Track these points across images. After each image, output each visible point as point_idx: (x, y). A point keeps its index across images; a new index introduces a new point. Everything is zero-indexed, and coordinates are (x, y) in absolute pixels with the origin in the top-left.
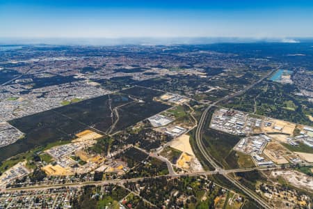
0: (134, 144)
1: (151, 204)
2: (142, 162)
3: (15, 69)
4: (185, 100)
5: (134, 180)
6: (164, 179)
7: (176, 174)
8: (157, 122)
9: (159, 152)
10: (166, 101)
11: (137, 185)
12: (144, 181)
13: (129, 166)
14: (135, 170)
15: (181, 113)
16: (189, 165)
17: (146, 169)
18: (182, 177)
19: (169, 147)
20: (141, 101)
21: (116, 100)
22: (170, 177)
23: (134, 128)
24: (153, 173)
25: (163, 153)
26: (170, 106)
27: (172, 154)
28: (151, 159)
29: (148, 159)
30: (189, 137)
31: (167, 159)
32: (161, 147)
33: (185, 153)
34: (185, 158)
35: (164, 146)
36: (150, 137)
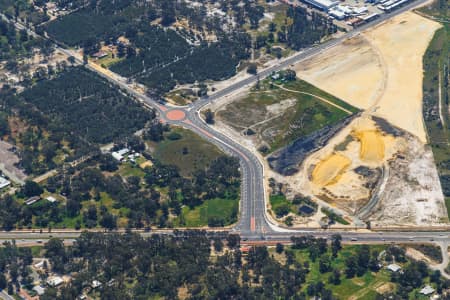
0: (91, 50)
2: (106, 149)
5: (28, 238)
6: (195, 245)
7: (276, 226)
9: (219, 104)
11: (38, 264)
12: (81, 249)
13: (27, 165)
14: (52, 184)
16: (372, 186)
17: (114, 190)
18: (300, 243)
19: (290, 77)
22: (234, 241)
24: (150, 210)
25: (235, 115)
27: (286, 118)
28: (162, 138)
29: (145, 138)
30: (432, 26)
31: (250, 145)
32: (242, 76)
33: (374, 118)
34: (364, 146)
35: (260, 70)
36: (197, 18)
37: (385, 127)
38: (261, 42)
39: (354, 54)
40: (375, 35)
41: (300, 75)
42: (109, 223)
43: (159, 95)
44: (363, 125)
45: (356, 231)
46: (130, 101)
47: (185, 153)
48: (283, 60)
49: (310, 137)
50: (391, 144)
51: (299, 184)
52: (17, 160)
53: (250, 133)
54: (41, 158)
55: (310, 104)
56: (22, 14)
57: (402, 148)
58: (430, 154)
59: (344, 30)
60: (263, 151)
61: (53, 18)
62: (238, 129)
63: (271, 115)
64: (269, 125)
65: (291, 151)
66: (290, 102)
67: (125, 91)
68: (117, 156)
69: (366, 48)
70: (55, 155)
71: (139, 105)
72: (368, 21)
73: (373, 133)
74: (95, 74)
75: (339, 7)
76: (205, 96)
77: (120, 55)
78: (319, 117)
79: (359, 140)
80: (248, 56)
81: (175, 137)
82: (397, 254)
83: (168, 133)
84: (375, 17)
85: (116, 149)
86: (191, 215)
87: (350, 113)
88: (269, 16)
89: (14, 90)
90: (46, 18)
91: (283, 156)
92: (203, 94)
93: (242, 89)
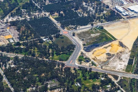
2: (43, 38)
7: (77, 64)
11: (10, 62)
16: (109, 58)
18: (80, 68)
22: (63, 65)
28: (59, 38)
29: (54, 37)
31: (81, 43)
32: (89, 26)
33: (119, 42)
35: (94, 25)
36: (85, 10)
37: (121, 44)
38: (99, 18)
39: (123, 25)
40: (131, 21)
41: (105, 28)
42: (33, 55)
43: (63, 27)
44: (115, 43)
45: (98, 68)
46: (55, 27)
47: (63, 42)
48: (102, 23)
49: (99, 44)
50: (120, 49)
52: (19, 37)
53: (83, 40)
54: (25, 37)
55: (104, 36)
56: (39, 2)
57: (123, 50)
58: (130, 53)
59: (124, 19)
60: (84, 45)
61: (47, 4)
62: (80, 38)
63: (91, 36)
64: (89, 39)
65: (91, 46)
66: (98, 34)
67: (55, 25)
68: (44, 40)
69: (127, 24)
70: (29, 37)
71: (57, 28)
72: (132, 17)
73: (117, 46)
74: (50, 19)
75: (126, 12)
76: (76, 29)
77: (59, 16)
78: (104, 39)
79: (112, 47)
80: (93, 21)
81: (62, 38)
82: (105, 76)
83: (61, 37)
84: (135, 17)
85: (45, 38)
86: (56, 57)
87: (113, 39)
88: (105, 12)
89: (27, 20)
90: (45, 4)
91: (89, 47)
92: (75, 29)
93: (87, 29)
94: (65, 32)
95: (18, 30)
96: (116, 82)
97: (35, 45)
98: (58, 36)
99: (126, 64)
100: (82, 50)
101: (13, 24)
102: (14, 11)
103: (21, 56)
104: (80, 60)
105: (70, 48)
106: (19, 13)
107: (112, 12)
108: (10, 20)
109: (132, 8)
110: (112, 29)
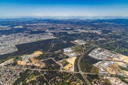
0: (52, 58)
1: (46, 79)
2: (52, 64)
3: (27, 27)
4: (84, 43)
5: (45, 70)
6: (56, 71)
7: (62, 71)
8: (67, 51)
10: (76, 43)
11: (45, 72)
12: (48, 71)
13: (46, 65)
14: (47, 67)
15: (79, 48)
16: (69, 68)
17: (51, 67)
18: (63, 72)
19: (65, 60)
20: (65, 42)
21: (56, 41)
22: (59, 71)
23: (56, 52)
24: (54, 69)
25: (61, 63)
26: (76, 45)
27: (65, 63)
30: (76, 58)
31: (62, 65)
32: (62, 60)
34: (69, 65)
36: (60, 56)
37: (71, 64)
38: (64, 58)
39: (70, 59)
40: (72, 58)
42: (50, 70)
43: (56, 61)
44: (70, 64)
45: (68, 71)
46: (54, 61)
49: (66, 65)
50: (71, 65)
51: (64, 68)
55: (67, 62)
58: (74, 66)
59: (70, 57)
61: (51, 56)
65: (64, 65)
70: (48, 65)
77: (54, 58)
81: (57, 64)
82: (70, 73)
86: (56, 69)
88: (65, 56)
89: (47, 60)
92: (59, 61)
94: (57, 62)
95: (45, 63)
96: (73, 74)
97: (50, 67)
98: (55, 64)
99: (74, 69)
100: (62, 67)
101: (43, 61)
102: (43, 58)
103: (47, 70)
104: (63, 70)
105: (59, 67)
106: (44, 59)
107: (67, 56)
108: (42, 60)
109: (71, 55)
110: (68, 60)
